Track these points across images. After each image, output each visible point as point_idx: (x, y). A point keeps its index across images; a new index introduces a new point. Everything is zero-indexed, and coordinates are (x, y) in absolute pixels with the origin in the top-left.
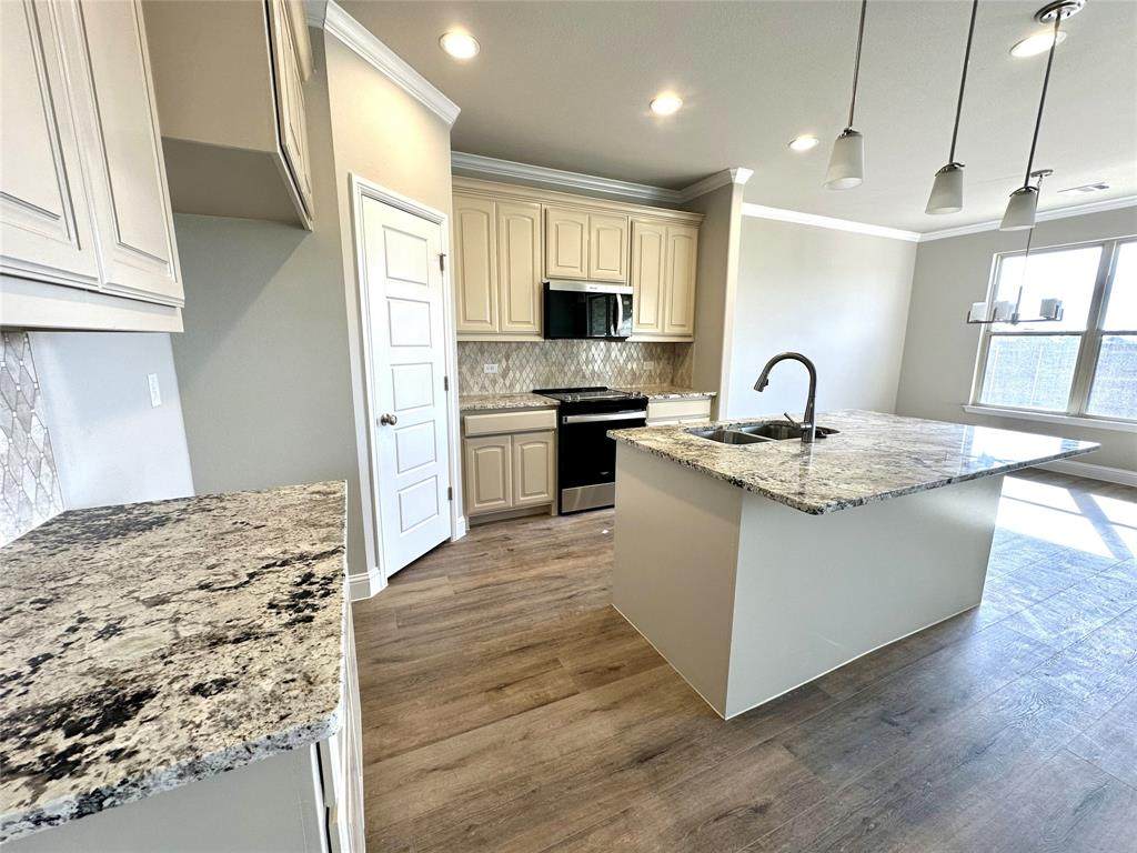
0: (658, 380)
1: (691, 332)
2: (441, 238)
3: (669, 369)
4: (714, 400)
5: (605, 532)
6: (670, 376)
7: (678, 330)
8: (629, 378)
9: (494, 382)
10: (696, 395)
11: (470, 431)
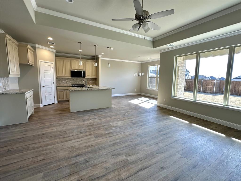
1: (96, 77)
2: (53, 65)
8: (88, 83)
9: (65, 83)
11: (58, 89)
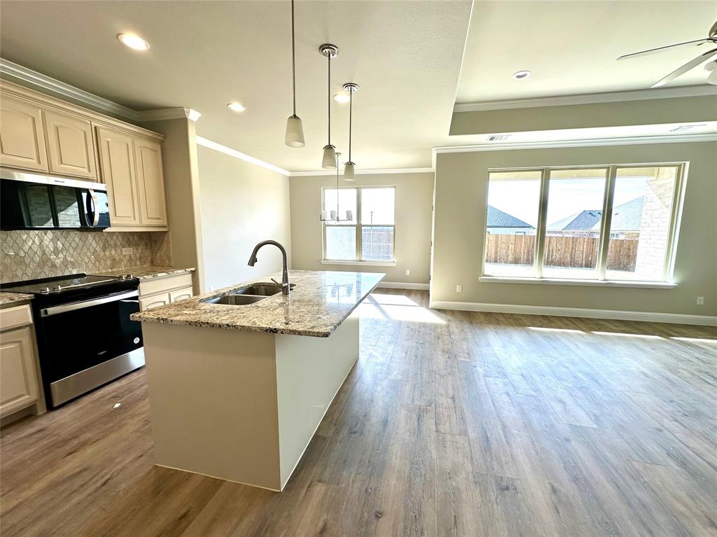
0: (138, 263)
1: (166, 223)
3: (148, 253)
4: (194, 274)
5: (117, 405)
6: (149, 258)
7: (155, 222)
8: (109, 262)
10: (180, 271)
